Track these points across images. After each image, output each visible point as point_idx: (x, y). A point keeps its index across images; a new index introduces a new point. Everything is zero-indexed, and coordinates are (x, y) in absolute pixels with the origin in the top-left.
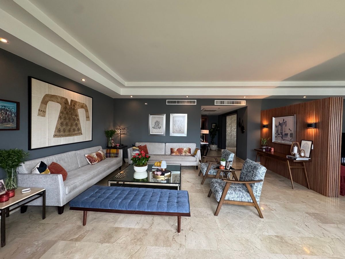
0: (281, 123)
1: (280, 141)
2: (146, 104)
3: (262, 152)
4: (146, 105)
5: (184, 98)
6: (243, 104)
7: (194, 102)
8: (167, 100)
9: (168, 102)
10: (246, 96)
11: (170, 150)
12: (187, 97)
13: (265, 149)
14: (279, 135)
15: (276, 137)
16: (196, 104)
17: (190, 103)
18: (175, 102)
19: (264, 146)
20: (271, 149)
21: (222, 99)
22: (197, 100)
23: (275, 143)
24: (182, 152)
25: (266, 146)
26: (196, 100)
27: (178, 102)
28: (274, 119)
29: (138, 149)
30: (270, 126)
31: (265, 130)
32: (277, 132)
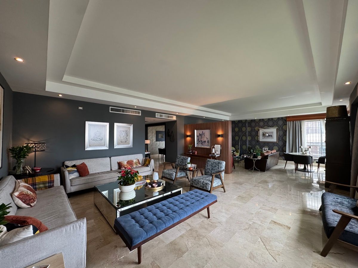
0: (201, 134)
1: (200, 146)
2: (80, 108)
3: (190, 154)
4: (81, 110)
5: (131, 108)
6: (174, 118)
7: (139, 113)
8: (110, 107)
9: (112, 110)
10: (178, 113)
11: (117, 164)
12: (136, 107)
13: (191, 152)
14: (200, 142)
15: (197, 143)
16: (140, 115)
17: (135, 114)
18: (119, 110)
19: (190, 150)
20: (195, 152)
21: (162, 113)
22: (143, 111)
23: (196, 148)
24: (133, 164)
25: (191, 150)
26: (140, 111)
27: (123, 111)
28: (195, 131)
29: (76, 169)
30: (192, 136)
31: (189, 139)
32: (198, 140)
